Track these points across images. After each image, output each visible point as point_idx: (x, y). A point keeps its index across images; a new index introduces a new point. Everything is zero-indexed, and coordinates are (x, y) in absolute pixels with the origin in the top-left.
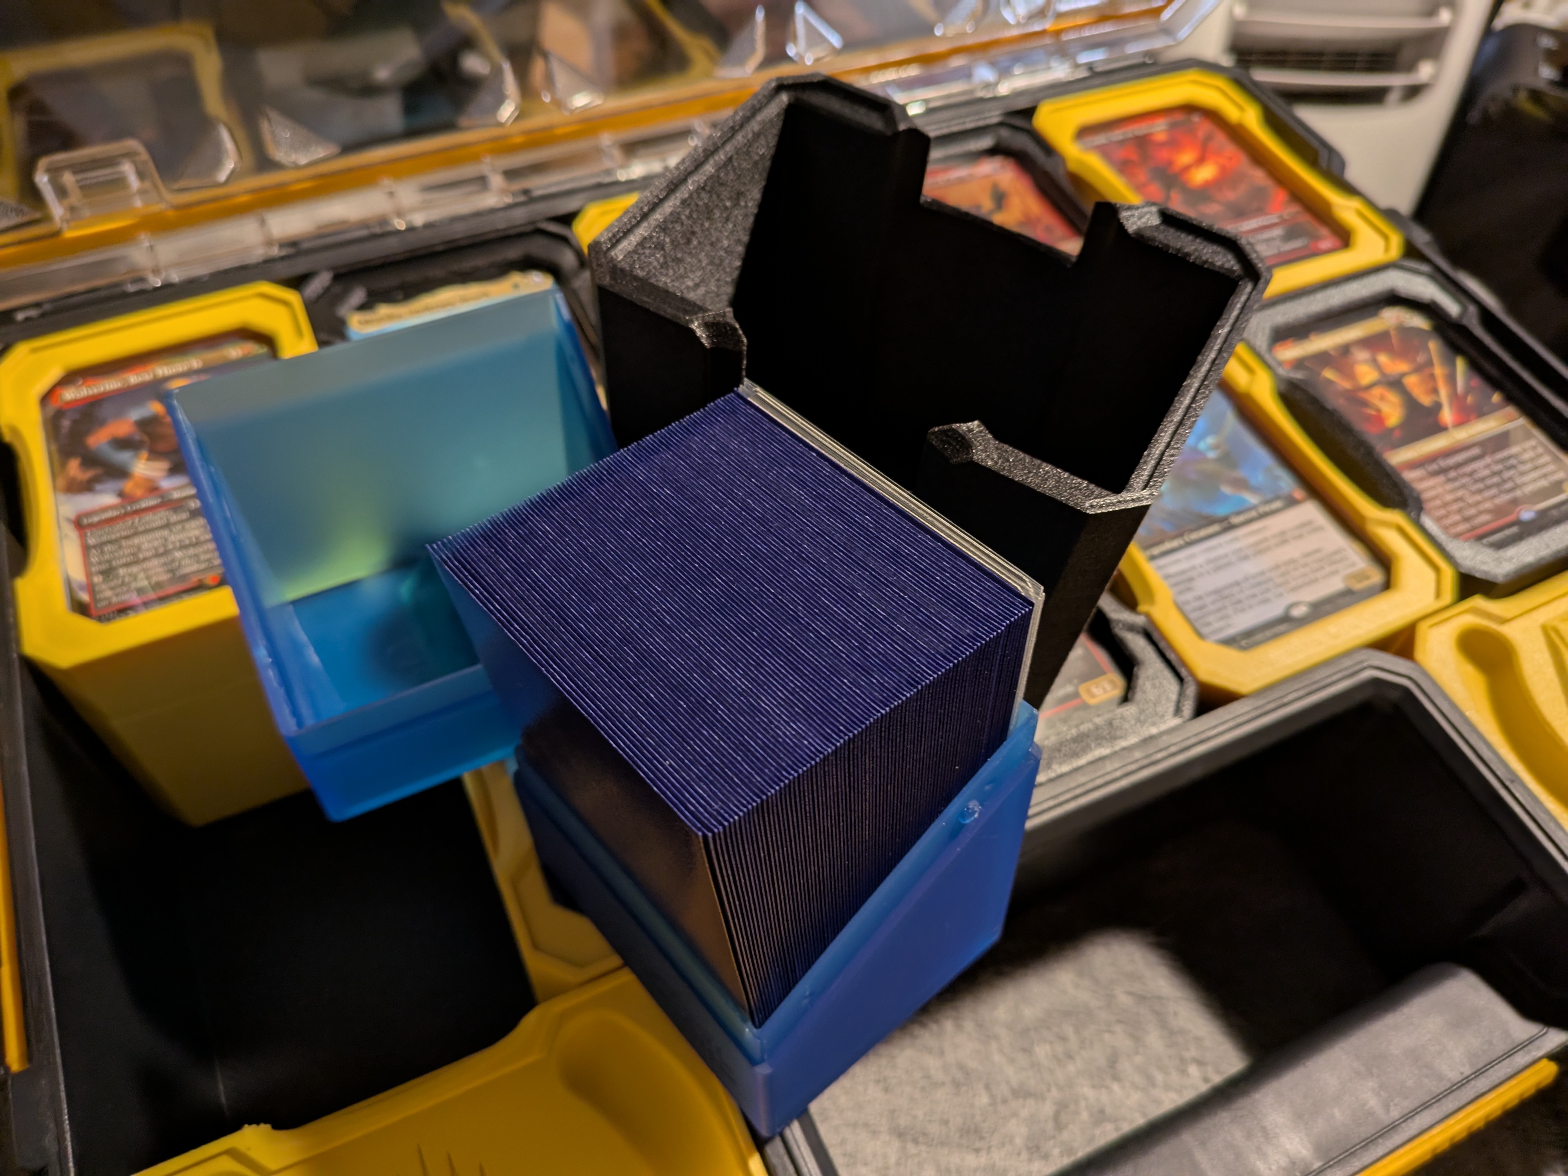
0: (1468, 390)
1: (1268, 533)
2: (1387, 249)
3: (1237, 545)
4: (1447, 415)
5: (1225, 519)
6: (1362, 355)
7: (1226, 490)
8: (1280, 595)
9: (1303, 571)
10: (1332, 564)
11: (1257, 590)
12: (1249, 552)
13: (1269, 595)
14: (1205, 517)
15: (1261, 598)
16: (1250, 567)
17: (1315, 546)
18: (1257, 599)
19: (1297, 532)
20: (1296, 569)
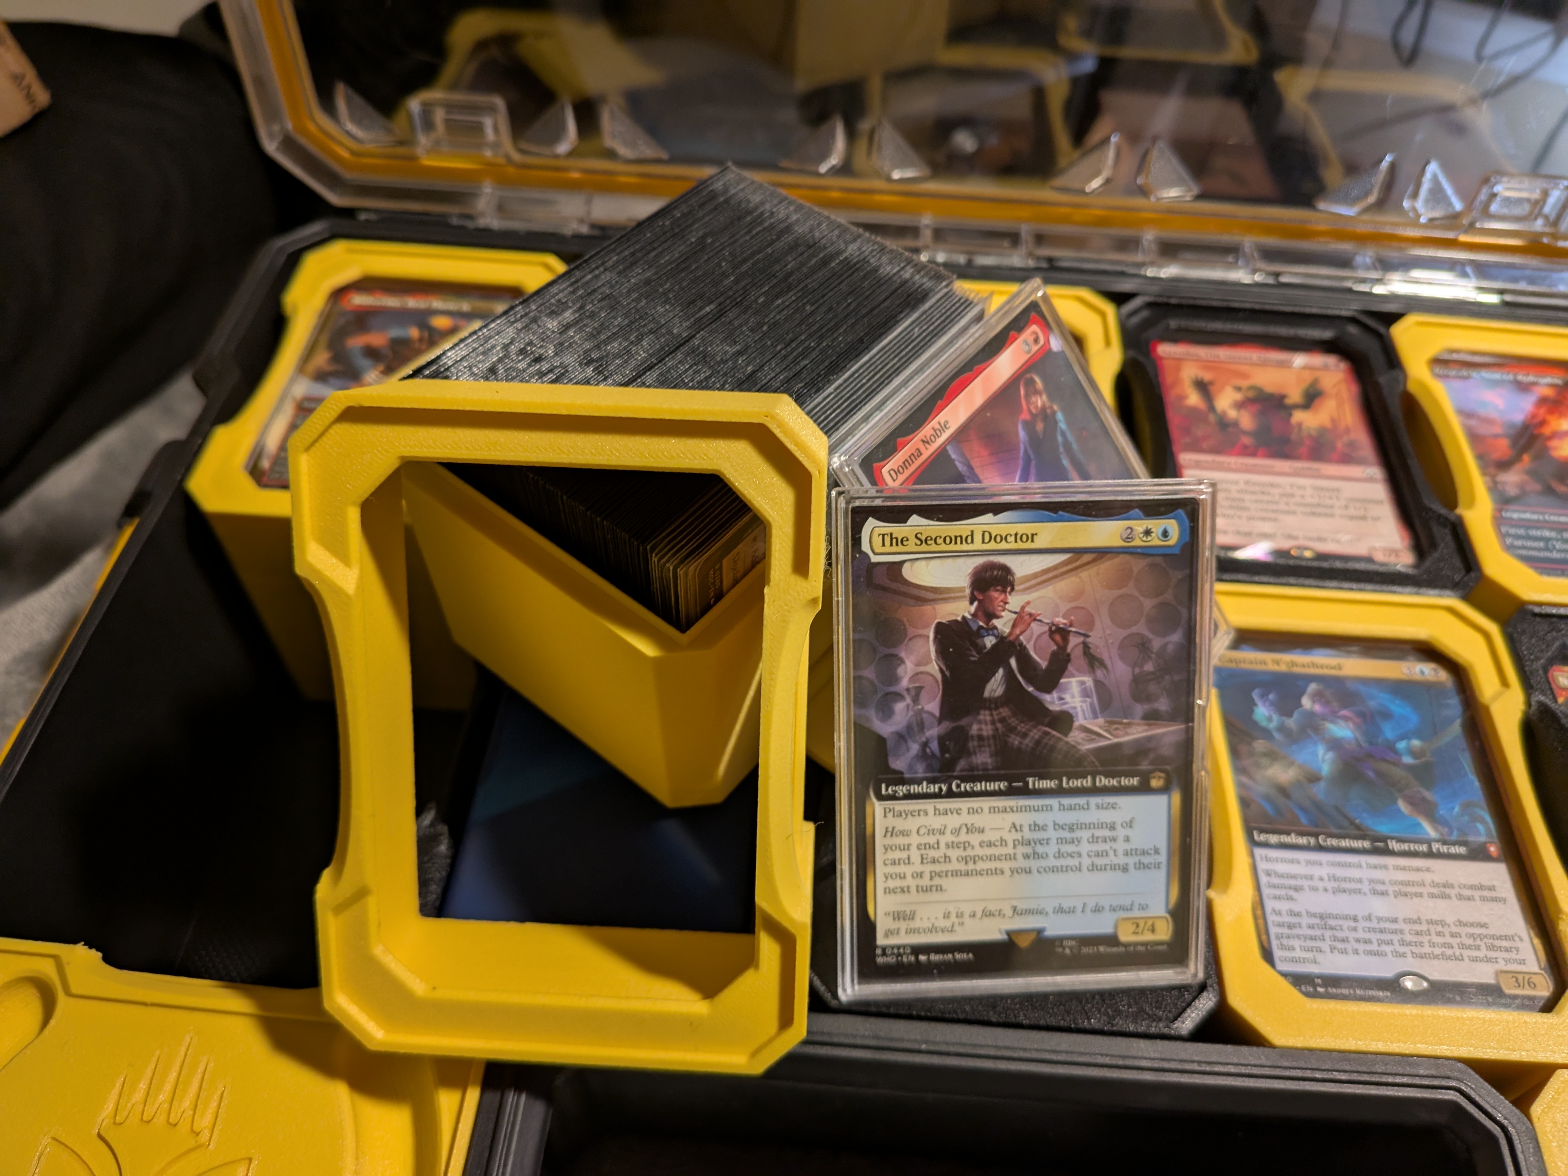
1: (1428, 877)
3: (1378, 874)
5: (1384, 839)
7: (1402, 805)
8: (1403, 955)
9: (1449, 940)
10: (1492, 948)
11: (1374, 937)
12: (1391, 889)
13: (1388, 949)
14: (1358, 828)
15: (1374, 947)
16: (1380, 907)
17: (1484, 920)
18: (1368, 947)
19: (1467, 893)
20: (1439, 934)
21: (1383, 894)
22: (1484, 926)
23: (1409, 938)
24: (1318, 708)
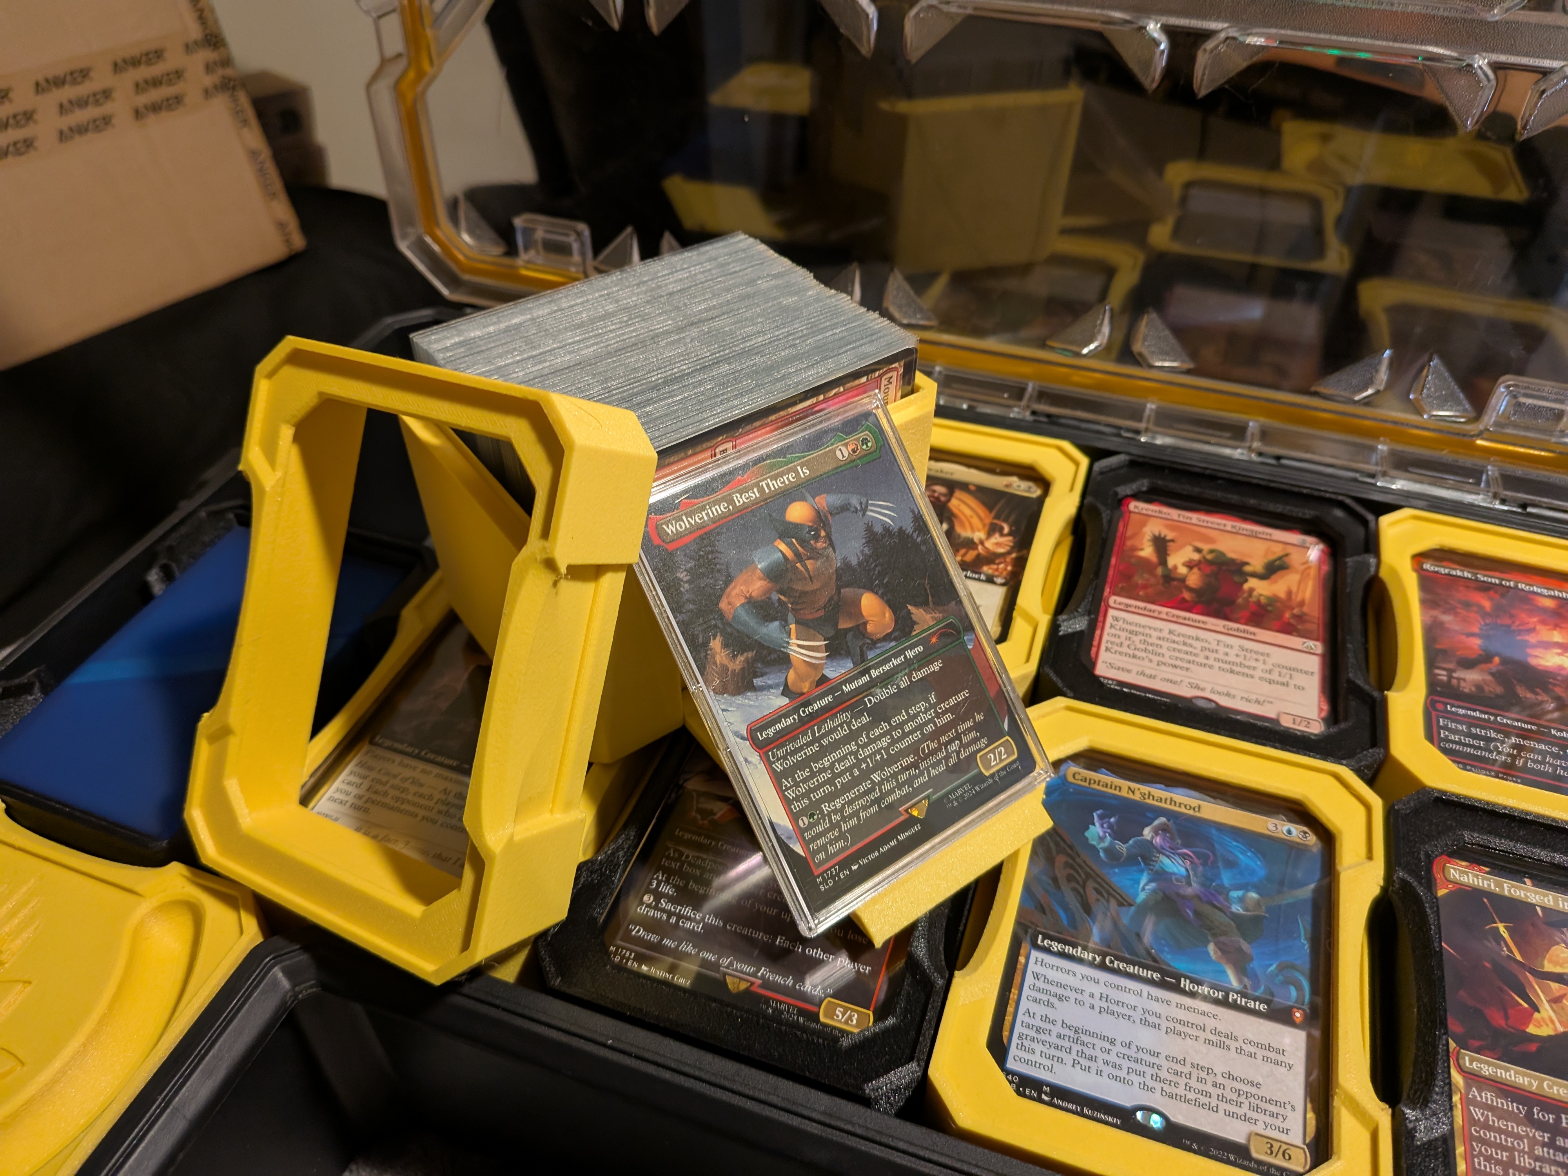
1: (1211, 1023)
3: (1156, 1007)
5: (1178, 977)
7: (1211, 948)
8: (1152, 1090)
10: (1256, 1109)
11: (1125, 1064)
12: (1164, 1024)
13: (1136, 1079)
15: (1123, 1074)
16: (1145, 1038)
19: (1248, 1048)
20: (1200, 1080)
21: (1155, 1026)
22: (1257, 1085)
23: (1164, 1074)
24: (1158, 840)
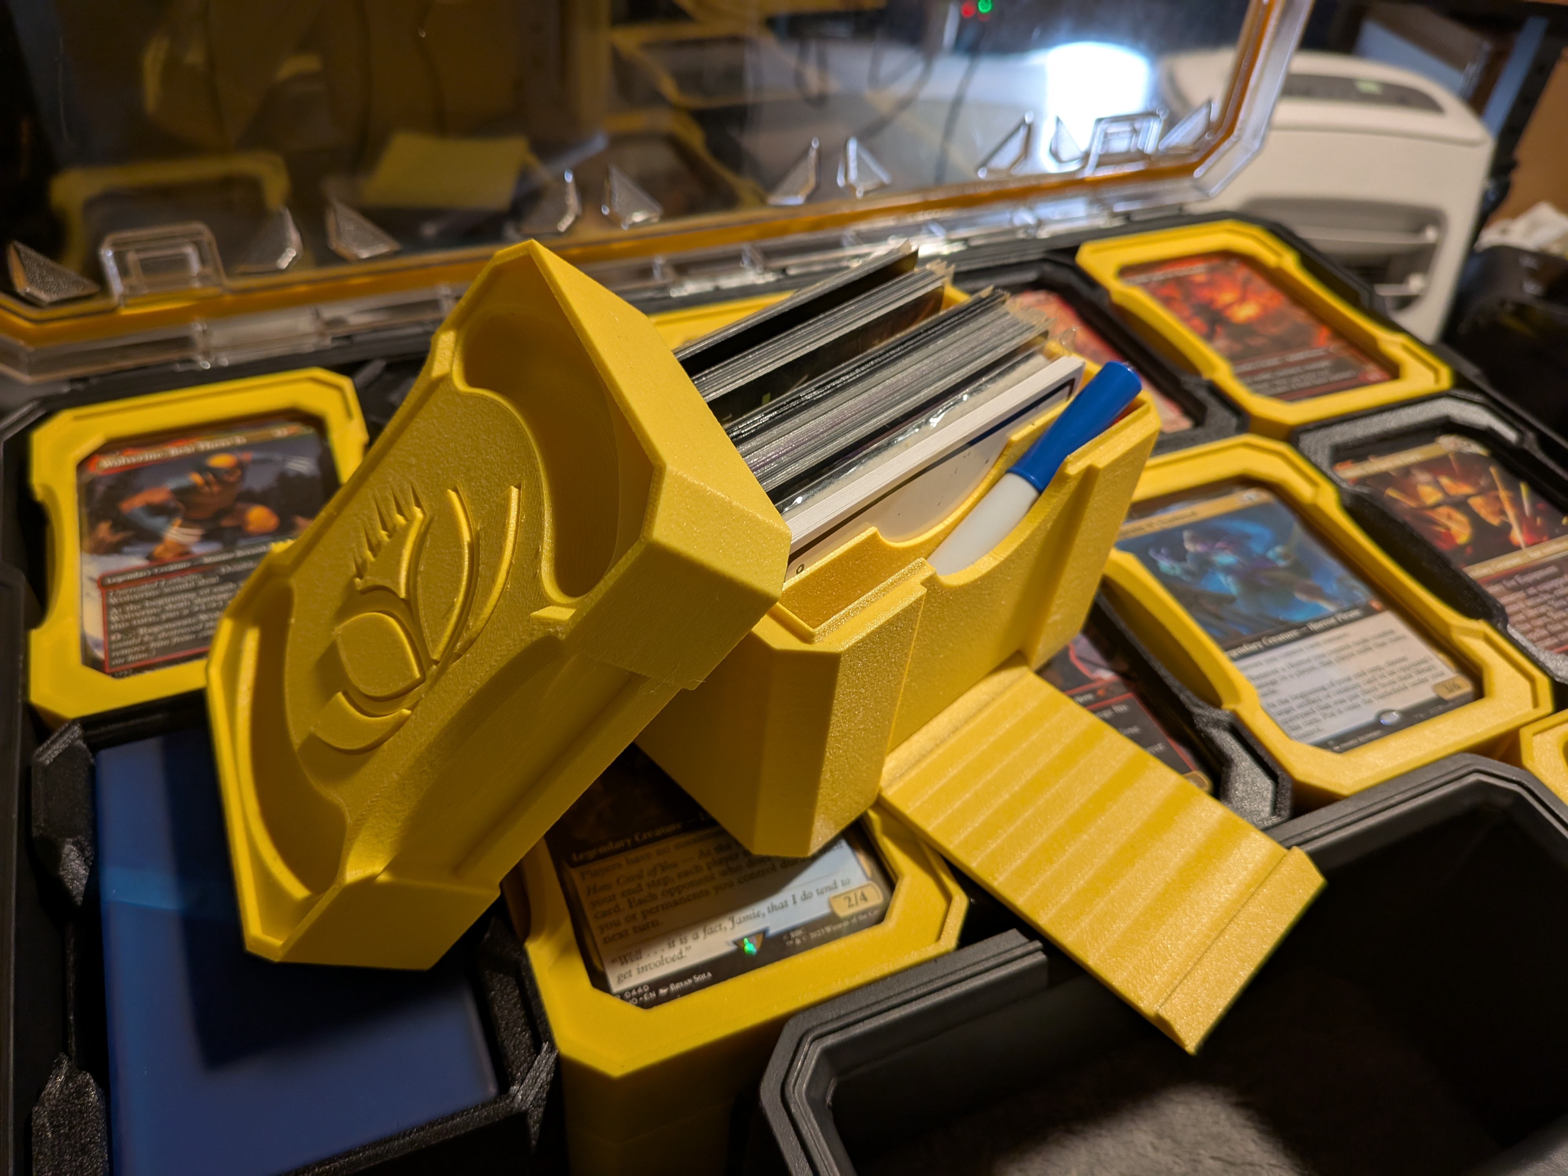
0: (1536, 512)
1: (1349, 641)
2: (1437, 380)
4: (1517, 535)
5: (1303, 625)
6: (1423, 477)
7: (1301, 597)
8: (1370, 701)
9: (1390, 678)
10: (1420, 672)
11: (1344, 696)
12: (1332, 658)
13: (1358, 701)
14: (1283, 623)
15: (1349, 703)
16: (1335, 673)
17: (1400, 655)
18: (1345, 705)
19: (1380, 641)
20: (1383, 676)
21: (1329, 663)
22: (1404, 659)
23: (1367, 687)
24: (1199, 548)
